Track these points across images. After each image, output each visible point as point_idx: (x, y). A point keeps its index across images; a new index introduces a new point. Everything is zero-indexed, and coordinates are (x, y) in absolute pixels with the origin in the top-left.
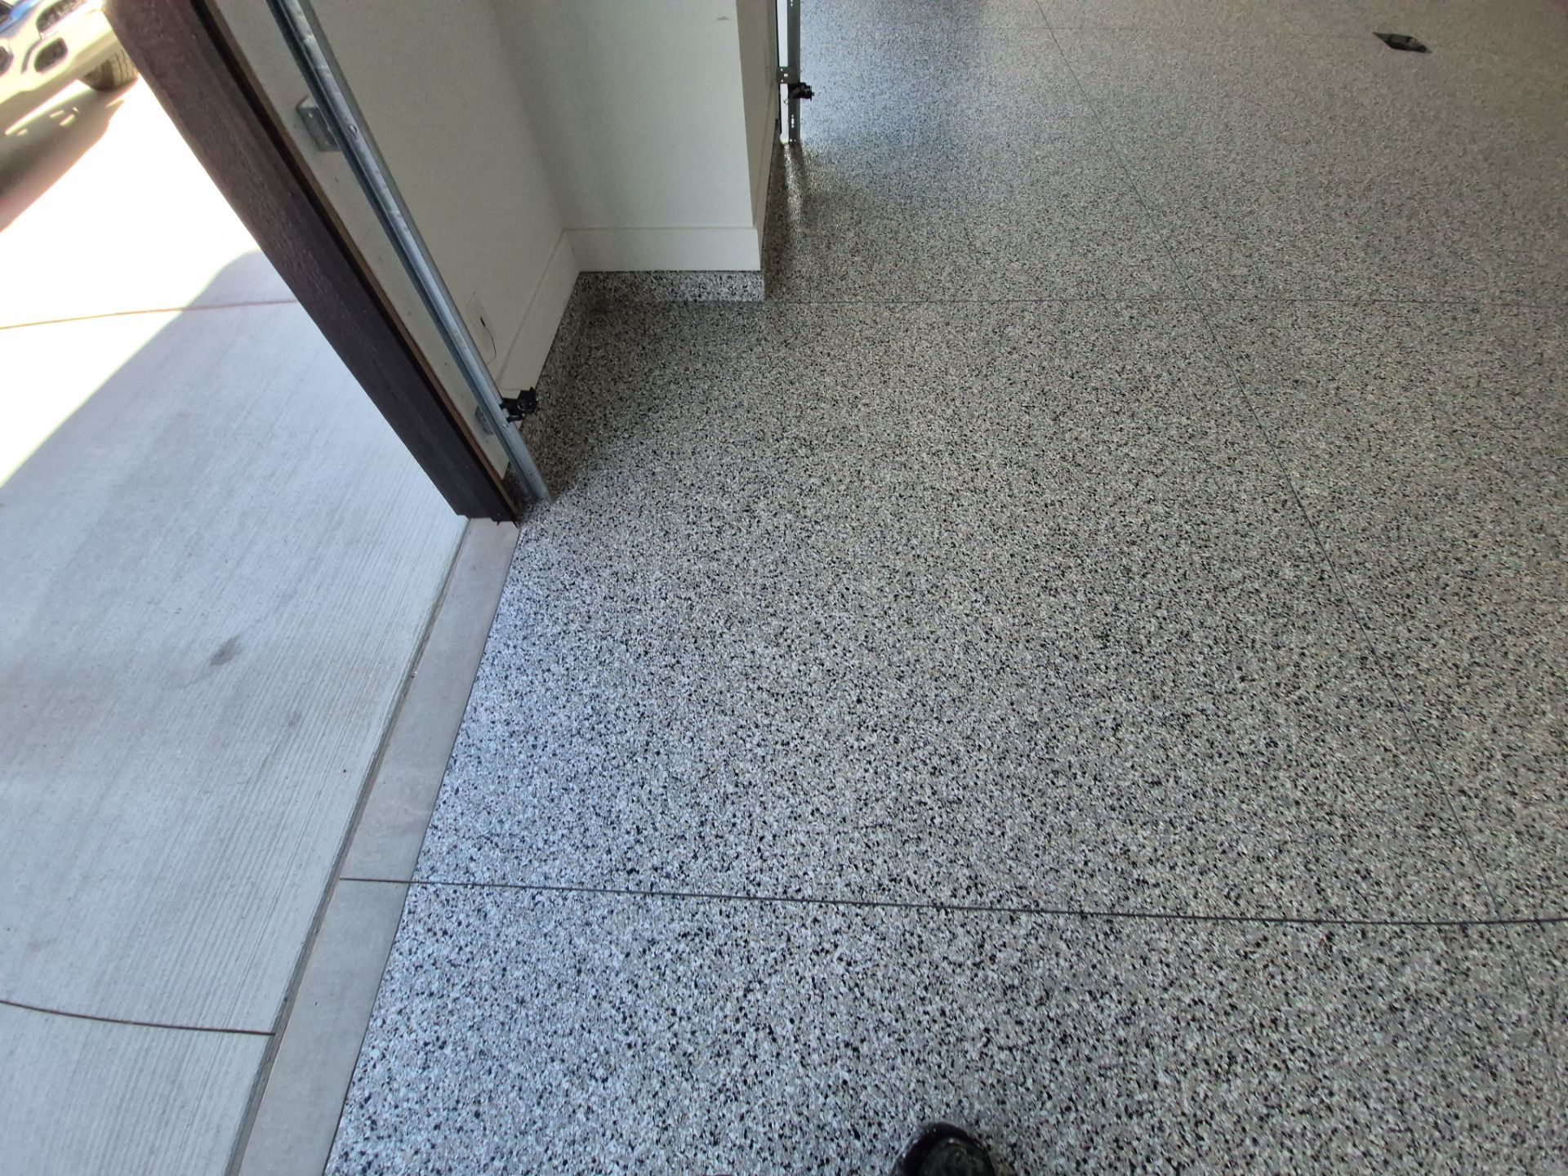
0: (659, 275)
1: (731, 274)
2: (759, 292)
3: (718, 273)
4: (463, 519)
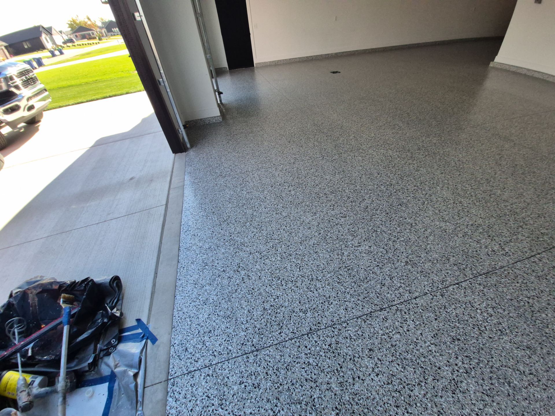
0: (201, 120)
1: (215, 117)
2: (221, 120)
3: (213, 117)
4: (174, 154)
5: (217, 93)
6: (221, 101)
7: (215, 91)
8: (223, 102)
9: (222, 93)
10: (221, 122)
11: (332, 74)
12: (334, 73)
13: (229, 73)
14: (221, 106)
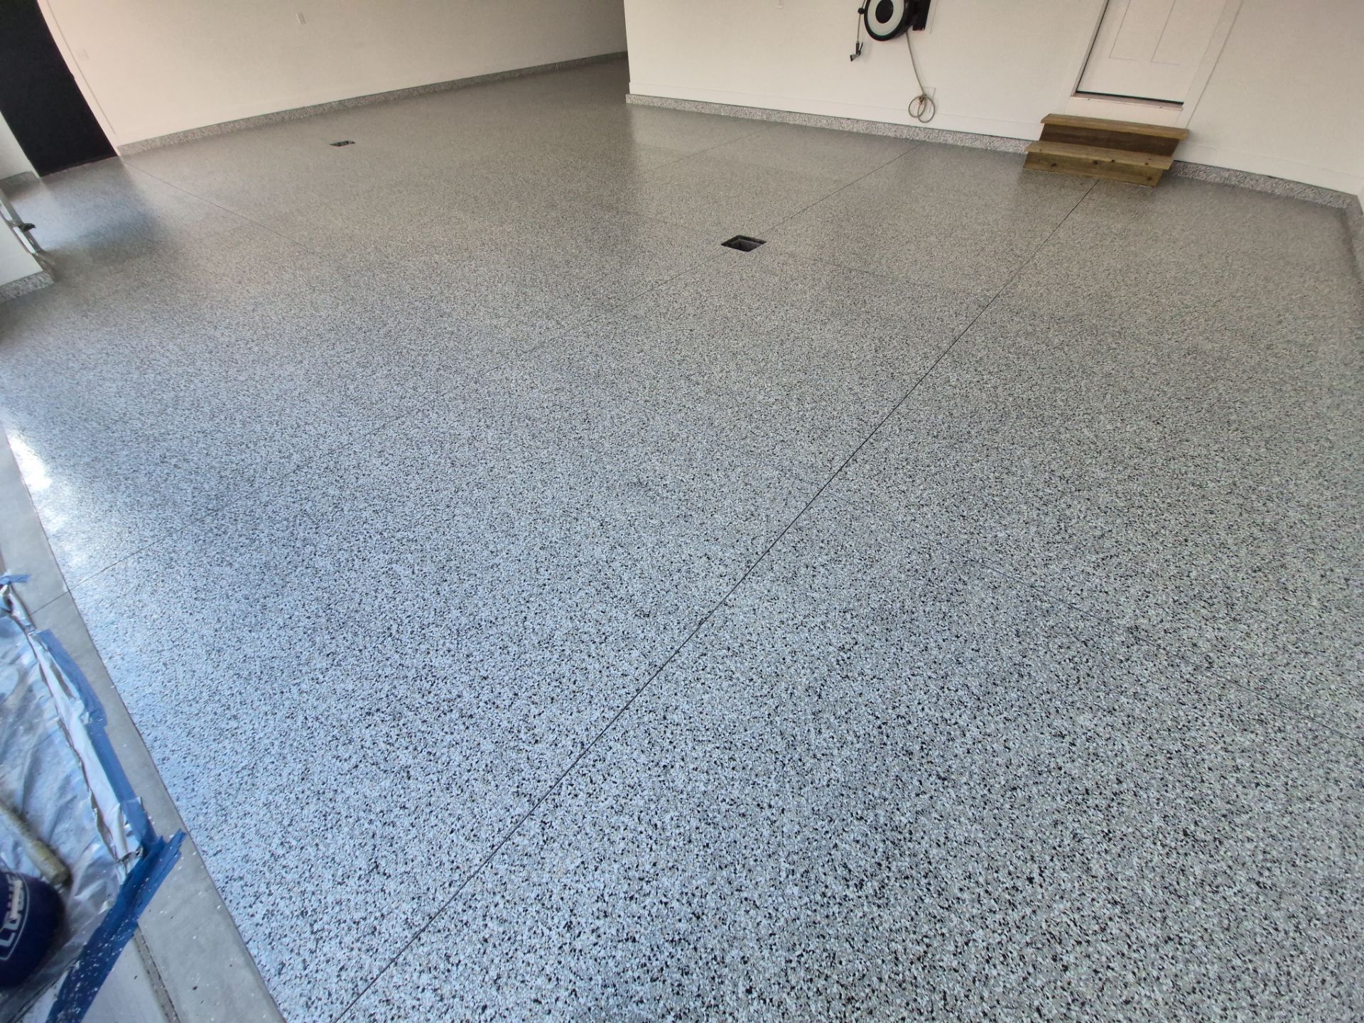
1: (29, 278)
2: (49, 279)
3: (23, 279)
5: (17, 230)
6: (35, 246)
7: (10, 225)
8: (44, 247)
9: (32, 226)
10: (51, 286)
11: (336, 148)
12: (339, 144)
13: (42, 183)
14: (40, 254)
